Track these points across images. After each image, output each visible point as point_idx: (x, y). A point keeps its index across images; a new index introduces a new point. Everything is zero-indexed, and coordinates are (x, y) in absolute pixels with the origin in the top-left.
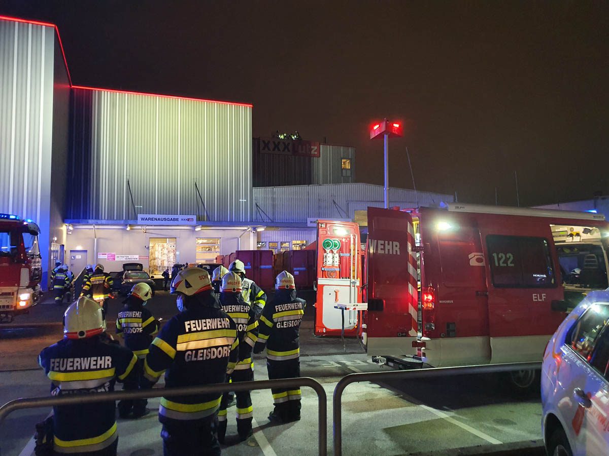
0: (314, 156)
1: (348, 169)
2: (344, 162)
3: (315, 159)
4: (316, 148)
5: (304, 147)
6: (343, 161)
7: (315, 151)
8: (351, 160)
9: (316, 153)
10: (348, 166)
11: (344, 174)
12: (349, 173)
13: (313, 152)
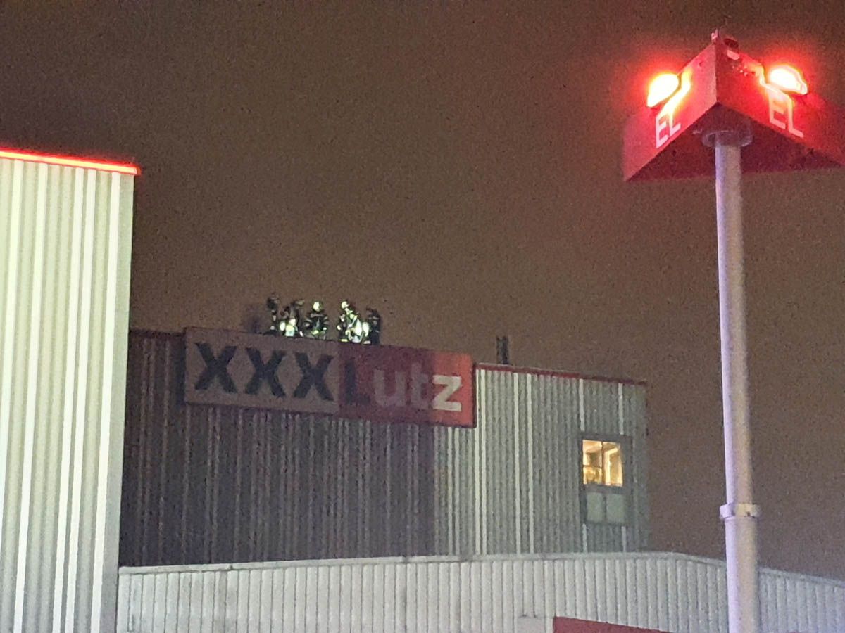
0: (449, 420)
1: (614, 489)
2: (593, 456)
3: (453, 434)
4: (456, 382)
5: (400, 377)
6: (588, 447)
7: (451, 399)
8: (625, 443)
9: (457, 407)
10: (613, 475)
11: (595, 513)
12: (616, 511)
13: (440, 402)
